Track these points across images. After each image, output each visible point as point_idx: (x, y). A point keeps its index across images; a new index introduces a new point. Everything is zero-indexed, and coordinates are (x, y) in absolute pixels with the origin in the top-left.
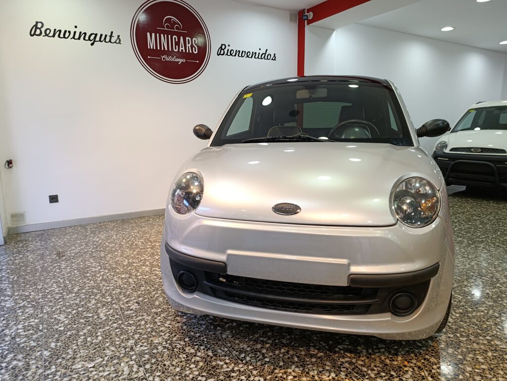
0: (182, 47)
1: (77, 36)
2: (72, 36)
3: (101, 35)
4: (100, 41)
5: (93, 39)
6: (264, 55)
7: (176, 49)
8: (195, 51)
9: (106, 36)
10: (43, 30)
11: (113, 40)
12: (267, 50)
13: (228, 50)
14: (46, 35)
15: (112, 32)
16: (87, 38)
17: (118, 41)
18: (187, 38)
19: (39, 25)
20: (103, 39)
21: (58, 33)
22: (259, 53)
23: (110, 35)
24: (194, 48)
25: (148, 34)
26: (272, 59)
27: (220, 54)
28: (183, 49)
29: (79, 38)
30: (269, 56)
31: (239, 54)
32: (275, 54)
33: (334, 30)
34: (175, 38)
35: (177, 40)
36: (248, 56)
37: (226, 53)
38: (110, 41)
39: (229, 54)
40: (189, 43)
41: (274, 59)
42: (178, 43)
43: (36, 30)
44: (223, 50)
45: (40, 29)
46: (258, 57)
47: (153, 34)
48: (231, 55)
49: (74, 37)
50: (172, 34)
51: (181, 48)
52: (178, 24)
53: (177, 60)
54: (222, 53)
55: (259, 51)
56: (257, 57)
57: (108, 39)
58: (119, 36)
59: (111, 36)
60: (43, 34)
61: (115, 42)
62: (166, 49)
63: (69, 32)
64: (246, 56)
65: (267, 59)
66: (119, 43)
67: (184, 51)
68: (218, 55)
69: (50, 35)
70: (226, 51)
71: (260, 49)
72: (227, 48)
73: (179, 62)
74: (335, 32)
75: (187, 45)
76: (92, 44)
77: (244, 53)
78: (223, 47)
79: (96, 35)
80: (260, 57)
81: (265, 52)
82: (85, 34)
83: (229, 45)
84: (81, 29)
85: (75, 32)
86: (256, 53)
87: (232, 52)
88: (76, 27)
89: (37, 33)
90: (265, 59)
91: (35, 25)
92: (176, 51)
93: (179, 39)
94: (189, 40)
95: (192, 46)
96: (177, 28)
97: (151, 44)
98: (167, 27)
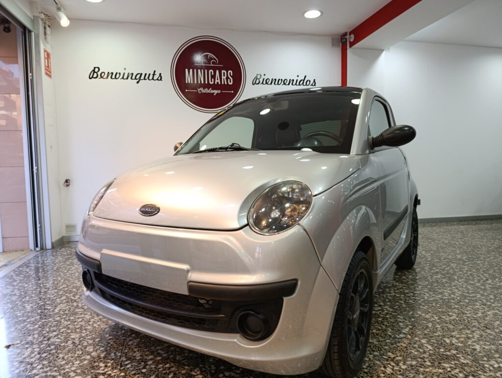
0: (218, 79)
1: (125, 77)
2: (121, 76)
3: (146, 74)
4: (145, 79)
5: (139, 78)
6: (302, 82)
7: (211, 81)
8: (230, 82)
9: (150, 74)
10: (99, 73)
11: (155, 78)
12: (305, 76)
13: (264, 79)
14: (102, 77)
15: (155, 71)
16: (134, 78)
17: (159, 79)
18: (223, 71)
19: (96, 70)
20: (147, 77)
21: (114, 76)
22: (297, 80)
23: (153, 73)
24: (229, 80)
25: (187, 70)
26: (312, 85)
27: (255, 83)
28: (219, 81)
29: (127, 78)
30: (308, 82)
32: (314, 80)
33: (383, 50)
34: (211, 72)
35: (213, 74)
36: (284, 84)
37: (261, 82)
38: (153, 79)
39: (264, 82)
40: (224, 76)
41: (314, 84)
42: (214, 77)
43: (95, 73)
44: (259, 79)
45: (96, 73)
46: (296, 84)
47: (191, 70)
48: (267, 83)
49: (123, 78)
50: (209, 68)
51: (216, 81)
52: (214, 59)
53: (212, 92)
54: (257, 82)
55: (297, 78)
56: (294, 83)
57: (151, 77)
58: (160, 74)
59: (154, 75)
60: (99, 76)
61: (157, 79)
62: (203, 82)
63: (120, 74)
64: (282, 83)
65: (306, 85)
66: (161, 80)
67: (219, 83)
68: (253, 84)
69: (104, 77)
70: (261, 80)
71: (298, 76)
72: (263, 77)
73: (214, 93)
74: (384, 52)
75: (223, 77)
76: (138, 82)
77: (280, 81)
78: (259, 77)
79: (141, 74)
80: (298, 84)
81: (303, 79)
82: (132, 74)
83: (265, 75)
84: (129, 71)
85: (124, 73)
86: (293, 80)
87: (268, 80)
88: (125, 69)
89: (95, 76)
90: (303, 85)
91: (94, 70)
92: (212, 83)
93: (215, 73)
94: (224, 73)
95: (227, 78)
96: (213, 63)
97: (189, 78)
98: (204, 63)
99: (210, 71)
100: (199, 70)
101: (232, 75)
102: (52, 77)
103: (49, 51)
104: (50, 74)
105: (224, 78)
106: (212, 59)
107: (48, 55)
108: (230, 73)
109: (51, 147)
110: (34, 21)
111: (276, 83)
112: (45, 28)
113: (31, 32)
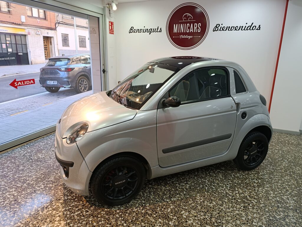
0: (191, 29)
1: (144, 31)
3: (154, 29)
4: (153, 32)
5: (150, 31)
6: (250, 27)
7: (188, 31)
8: (199, 31)
9: (156, 29)
10: (133, 30)
11: (158, 30)
12: (253, 23)
13: (221, 27)
14: (134, 32)
15: (158, 27)
16: (148, 31)
17: (160, 31)
18: (195, 24)
20: (155, 31)
21: (139, 31)
22: (246, 26)
24: (198, 29)
25: (174, 25)
26: (257, 29)
27: (215, 30)
28: (192, 30)
29: (145, 32)
30: (254, 27)
31: (229, 29)
32: (260, 26)
35: (189, 26)
36: (236, 30)
37: (219, 29)
38: (157, 31)
39: (221, 29)
40: (196, 27)
41: (258, 29)
42: (189, 28)
43: (132, 30)
44: (218, 27)
46: (244, 29)
47: (177, 25)
48: (223, 30)
49: (143, 32)
50: (187, 23)
51: (191, 30)
52: (191, 17)
53: (188, 37)
54: (217, 29)
55: (246, 25)
57: (156, 31)
58: (161, 28)
59: (158, 29)
60: (133, 32)
61: (159, 32)
62: (183, 32)
63: (142, 30)
64: (234, 29)
65: (252, 29)
66: (161, 32)
67: (192, 32)
72: (221, 26)
73: (189, 38)
76: (150, 34)
77: (233, 28)
79: (152, 29)
80: (246, 29)
81: (251, 25)
82: (148, 29)
83: (222, 24)
84: (146, 28)
85: (144, 29)
86: (243, 27)
87: (224, 28)
88: (144, 27)
89: (131, 32)
90: (250, 30)
91: (131, 29)
92: (188, 32)
94: (196, 25)
95: (198, 28)
96: (190, 19)
97: (175, 30)
98: (185, 20)
99: (188, 24)
100: (181, 25)
101: (200, 26)
102: (114, 34)
103: (112, 21)
104: (113, 32)
105: (195, 28)
107: (112, 23)
108: (199, 25)
109: (112, 67)
110: (104, 9)
111: (230, 29)
112: (110, 11)
113: (102, 15)
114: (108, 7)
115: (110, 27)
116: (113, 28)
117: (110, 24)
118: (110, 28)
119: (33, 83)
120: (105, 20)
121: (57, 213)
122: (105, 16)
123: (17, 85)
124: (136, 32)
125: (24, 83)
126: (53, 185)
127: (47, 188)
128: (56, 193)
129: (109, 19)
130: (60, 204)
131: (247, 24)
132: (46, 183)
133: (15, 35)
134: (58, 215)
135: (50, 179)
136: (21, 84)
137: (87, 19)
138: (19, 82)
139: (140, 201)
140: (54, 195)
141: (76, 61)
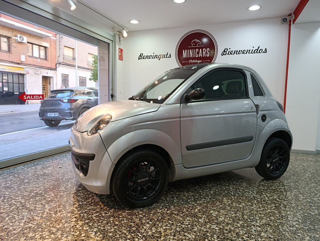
0: (200, 54)
1: (154, 57)
3: (163, 55)
4: (162, 58)
5: (159, 57)
6: (257, 50)
7: (197, 56)
9: (165, 55)
10: (142, 56)
11: (168, 56)
12: (259, 47)
13: (229, 51)
14: (144, 58)
15: (168, 53)
16: (157, 57)
18: (204, 49)
21: (148, 57)
22: (252, 50)
24: (207, 54)
25: (184, 51)
26: (264, 52)
27: (223, 54)
28: (201, 55)
29: (154, 58)
30: (261, 51)
32: (266, 49)
34: (197, 50)
36: (243, 53)
37: (227, 53)
38: (166, 57)
39: (229, 53)
40: (204, 52)
41: (265, 52)
42: (198, 53)
43: (141, 57)
44: (226, 52)
46: (252, 53)
47: (186, 50)
48: (231, 54)
49: (153, 58)
50: (195, 48)
51: (200, 55)
52: (200, 43)
53: (197, 62)
54: (225, 54)
56: (250, 52)
57: (165, 57)
58: (170, 54)
59: (167, 55)
60: (142, 58)
61: (169, 57)
62: (192, 57)
63: (151, 56)
64: (242, 53)
65: (259, 52)
66: (170, 57)
67: (201, 56)
70: (227, 52)
72: (229, 50)
73: (198, 62)
75: (204, 53)
76: (159, 60)
77: (240, 52)
78: (226, 50)
79: (161, 55)
80: (253, 52)
82: (157, 55)
83: (230, 49)
84: (155, 54)
85: (153, 56)
86: (250, 50)
87: (232, 52)
88: (154, 53)
89: (141, 58)
90: (257, 53)
91: (140, 55)
92: (197, 57)
93: (199, 51)
94: (204, 50)
95: (206, 53)
96: (199, 45)
97: (185, 55)
98: (193, 45)
100: (190, 50)
101: (209, 51)
103: (122, 48)
104: (122, 59)
106: (198, 43)
107: (121, 50)
108: (208, 50)
109: (120, 93)
110: (114, 36)
111: (238, 53)
112: (120, 38)
113: (112, 41)
114: (118, 34)
115: (120, 53)
116: (122, 54)
117: (120, 51)
118: (120, 55)
119: (42, 98)
120: (115, 46)
121: (73, 215)
122: (115, 43)
123: (26, 98)
124: (145, 58)
125: (33, 97)
126: (64, 193)
127: (58, 196)
128: (69, 199)
129: (119, 45)
130: (75, 209)
131: (253, 47)
132: (56, 192)
133: (13, 74)
134: (74, 217)
135: (60, 189)
136: (30, 98)
137: (97, 45)
138: (28, 96)
139: (163, 204)
140: (66, 201)
141: (79, 94)
